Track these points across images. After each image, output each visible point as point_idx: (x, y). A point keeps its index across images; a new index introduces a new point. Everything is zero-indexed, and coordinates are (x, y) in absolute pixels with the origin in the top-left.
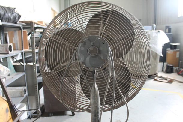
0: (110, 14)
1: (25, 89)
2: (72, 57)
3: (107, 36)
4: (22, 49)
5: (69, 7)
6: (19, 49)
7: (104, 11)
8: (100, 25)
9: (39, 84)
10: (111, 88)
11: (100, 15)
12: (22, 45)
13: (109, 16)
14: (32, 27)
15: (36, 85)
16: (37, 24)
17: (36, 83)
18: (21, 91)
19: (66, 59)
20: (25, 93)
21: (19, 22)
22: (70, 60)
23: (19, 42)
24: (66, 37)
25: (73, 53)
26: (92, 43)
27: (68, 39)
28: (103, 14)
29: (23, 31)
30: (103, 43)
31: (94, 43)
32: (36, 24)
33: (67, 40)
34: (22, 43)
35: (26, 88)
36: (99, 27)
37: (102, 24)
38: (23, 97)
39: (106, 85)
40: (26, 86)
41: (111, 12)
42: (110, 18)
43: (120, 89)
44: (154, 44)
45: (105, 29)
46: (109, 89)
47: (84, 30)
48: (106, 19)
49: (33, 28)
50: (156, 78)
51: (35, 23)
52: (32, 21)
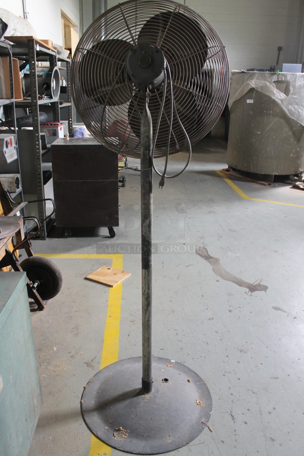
0: (171, 17)
1: (17, 178)
2: (118, 74)
3: (168, 49)
4: (10, 97)
5: (103, 12)
6: (4, 96)
7: (164, 13)
8: (158, 33)
9: (45, 172)
10: (166, 113)
11: (159, 19)
12: (12, 89)
13: (170, 20)
14: (31, 50)
15: (40, 174)
16: (41, 45)
17: (40, 171)
18: (11, 180)
19: (110, 81)
20: (18, 188)
21: (5, 38)
22: (113, 85)
23: (5, 82)
24: (110, 51)
25: (120, 69)
26: (143, 51)
27: (112, 53)
28: (163, 17)
29: (13, 60)
30: (157, 52)
31: (145, 52)
32: (38, 45)
33: (111, 55)
34: (12, 85)
35: (19, 176)
36: (157, 36)
37: (160, 31)
38: (14, 192)
39: (159, 108)
40: (19, 173)
41: (173, 15)
42: (171, 23)
43: (180, 117)
44: (297, 104)
45: (165, 39)
46: (163, 114)
47: (136, 39)
48: (166, 25)
49: (33, 53)
50: (298, 183)
51: (37, 42)
52: (32, 37)
